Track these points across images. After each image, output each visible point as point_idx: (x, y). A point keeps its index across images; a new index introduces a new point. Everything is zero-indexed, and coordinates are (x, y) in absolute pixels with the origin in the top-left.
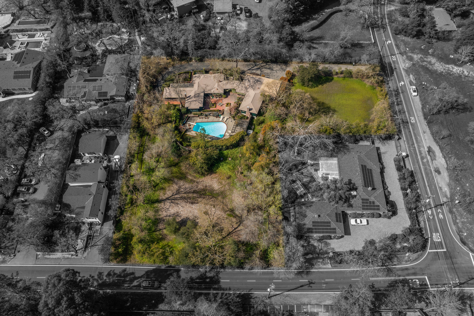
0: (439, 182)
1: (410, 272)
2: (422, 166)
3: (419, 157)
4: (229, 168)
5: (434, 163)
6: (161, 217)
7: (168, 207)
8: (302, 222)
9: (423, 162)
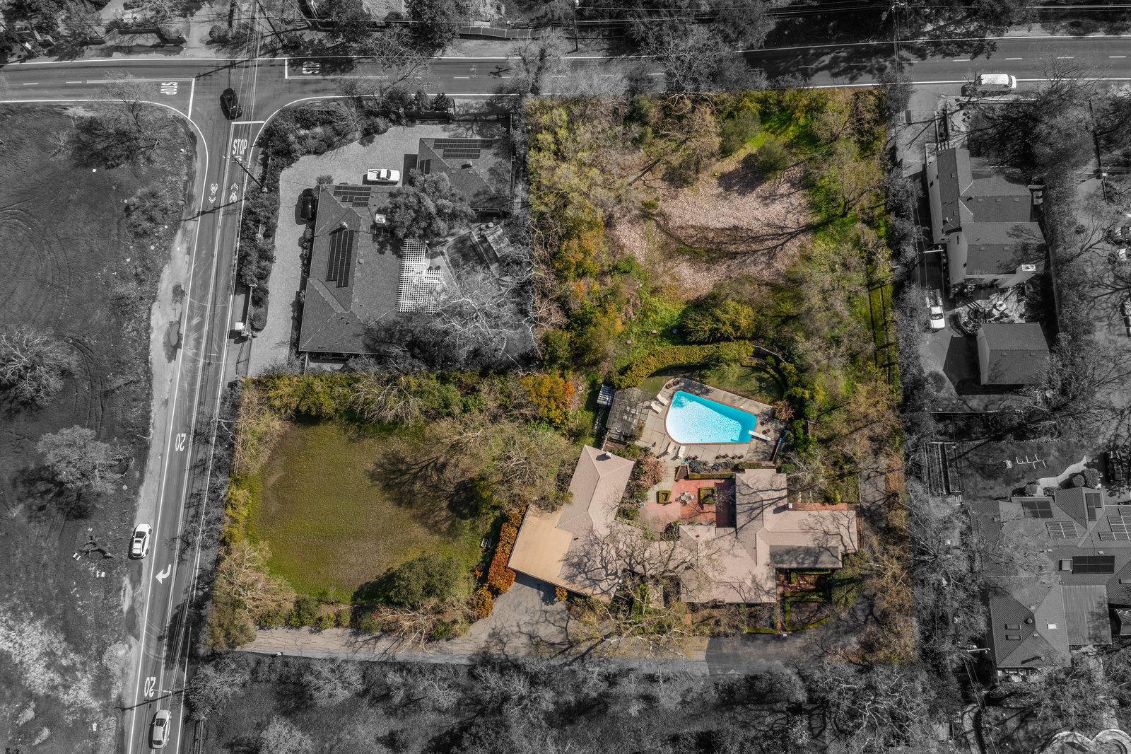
0: (187, 266)
1: (313, 87)
2: (209, 305)
3: (206, 329)
4: (656, 313)
5: (178, 315)
6: (801, 192)
7: (790, 216)
8: (499, 160)
9: (203, 316)
